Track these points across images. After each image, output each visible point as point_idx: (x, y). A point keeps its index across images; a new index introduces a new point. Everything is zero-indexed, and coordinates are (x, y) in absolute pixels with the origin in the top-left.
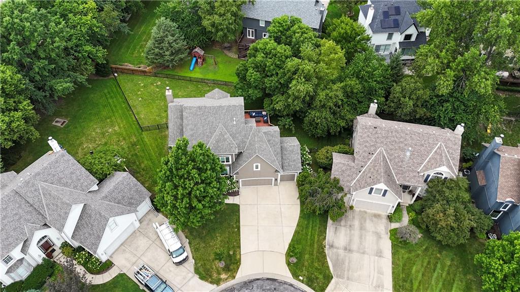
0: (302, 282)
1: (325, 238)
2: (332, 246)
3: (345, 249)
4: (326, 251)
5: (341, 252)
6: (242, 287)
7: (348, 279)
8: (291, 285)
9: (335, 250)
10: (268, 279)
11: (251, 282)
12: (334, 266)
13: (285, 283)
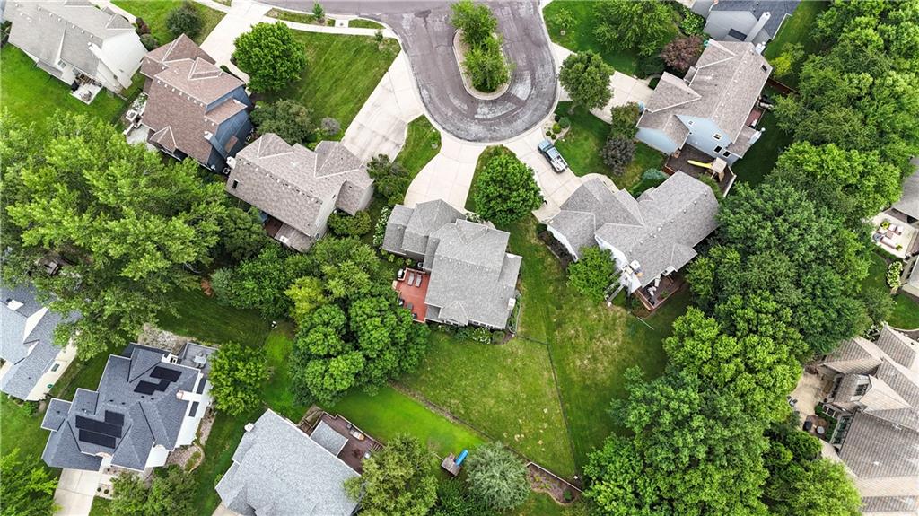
0: (434, 128)
1: (400, 153)
2: (397, 145)
3: (387, 140)
4: (404, 143)
5: (392, 138)
7: (397, 118)
8: (444, 129)
9: (396, 141)
12: (403, 131)
13: (448, 131)
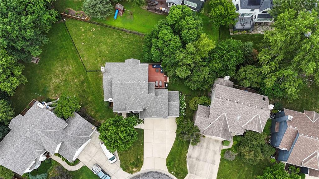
1: (187, 152)
3: (197, 159)
4: (187, 159)
5: (194, 160)
6: (143, 175)
7: (196, 174)
8: (167, 176)
9: (191, 159)
10: (156, 172)
11: (148, 173)
12: (189, 167)
